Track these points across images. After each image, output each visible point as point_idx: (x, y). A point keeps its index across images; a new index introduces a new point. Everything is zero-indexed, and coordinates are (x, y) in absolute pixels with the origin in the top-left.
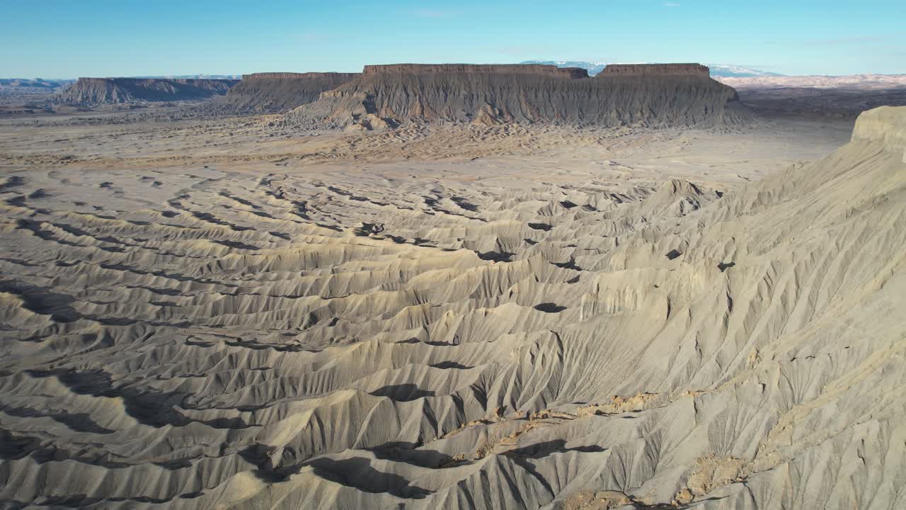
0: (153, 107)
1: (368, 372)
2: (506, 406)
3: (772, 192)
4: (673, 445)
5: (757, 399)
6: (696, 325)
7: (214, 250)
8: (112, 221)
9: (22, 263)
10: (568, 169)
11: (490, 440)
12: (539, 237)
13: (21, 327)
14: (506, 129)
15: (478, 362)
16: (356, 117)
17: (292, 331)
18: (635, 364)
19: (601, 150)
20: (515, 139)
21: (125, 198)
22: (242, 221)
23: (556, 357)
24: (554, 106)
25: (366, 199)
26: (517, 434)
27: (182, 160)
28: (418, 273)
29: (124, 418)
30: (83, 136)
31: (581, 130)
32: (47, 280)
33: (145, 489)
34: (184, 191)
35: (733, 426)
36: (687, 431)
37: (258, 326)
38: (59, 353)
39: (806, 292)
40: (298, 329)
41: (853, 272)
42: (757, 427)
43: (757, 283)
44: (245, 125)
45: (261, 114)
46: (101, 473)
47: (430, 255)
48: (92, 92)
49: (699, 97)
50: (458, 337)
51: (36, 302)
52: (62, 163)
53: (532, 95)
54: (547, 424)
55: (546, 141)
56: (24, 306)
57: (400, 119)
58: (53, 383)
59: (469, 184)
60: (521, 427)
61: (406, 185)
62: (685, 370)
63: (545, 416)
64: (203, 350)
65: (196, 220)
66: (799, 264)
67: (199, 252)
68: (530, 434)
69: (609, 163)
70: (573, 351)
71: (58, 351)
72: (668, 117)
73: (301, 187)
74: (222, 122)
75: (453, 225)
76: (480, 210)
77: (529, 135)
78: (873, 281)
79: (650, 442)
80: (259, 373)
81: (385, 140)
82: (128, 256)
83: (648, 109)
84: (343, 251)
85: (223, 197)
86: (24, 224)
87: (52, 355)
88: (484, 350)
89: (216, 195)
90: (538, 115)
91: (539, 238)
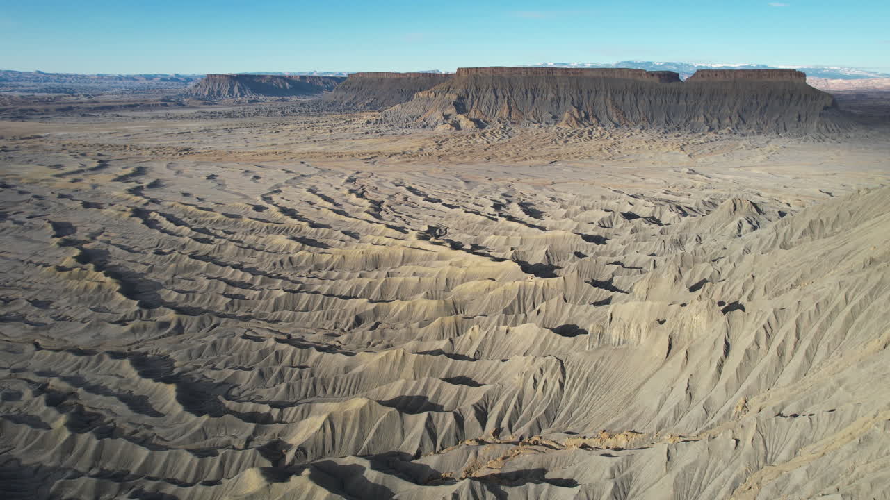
0: (268, 101)
1: (391, 379)
2: (503, 428)
3: (825, 221)
4: (641, 490)
5: (729, 454)
6: (691, 368)
7: (289, 246)
8: (209, 213)
9: (129, 250)
10: (644, 176)
11: (478, 461)
12: (590, 250)
13: (114, 310)
14: (590, 132)
15: (489, 381)
16: (446, 117)
17: (337, 332)
18: (629, 400)
19: (683, 157)
20: (597, 143)
21: (226, 191)
22: (321, 218)
23: (557, 385)
24: (641, 110)
25: (440, 201)
26: (504, 459)
27: (282, 155)
28: (463, 282)
29: (174, 404)
30: (203, 129)
31: (665, 135)
32: (143, 266)
33: (177, 472)
34: (277, 186)
35: (700, 478)
36: (657, 477)
37: (309, 324)
38: (138, 337)
39: (805, 344)
40: (343, 330)
41: (858, 328)
42: (723, 483)
43: (756, 330)
44: (345, 122)
45: (362, 111)
46: (144, 453)
47: (479, 265)
48: (217, 87)
49: (792, 105)
50: (479, 352)
51: (131, 287)
52: (181, 154)
53: (619, 99)
54: (534, 452)
55: (628, 146)
56: (119, 291)
57: (488, 119)
58: (126, 364)
59: (541, 189)
60: (510, 451)
61: (480, 188)
62: (673, 413)
63: (536, 443)
64: (255, 344)
65: (280, 215)
66: (802, 314)
67: (276, 247)
68: (516, 460)
69: (687, 171)
70: (574, 380)
71: (137, 335)
72: (757, 124)
73: (382, 186)
74: (325, 119)
75: (512, 232)
76: (543, 217)
77: (612, 139)
78: (877, 340)
79: (619, 485)
80: (297, 370)
81: (470, 141)
82: (215, 249)
83: (737, 115)
84: (401, 254)
85: (310, 194)
86: (137, 212)
87: (131, 339)
88: (496, 369)
89: (304, 191)
90: (624, 119)
91: (589, 252)
